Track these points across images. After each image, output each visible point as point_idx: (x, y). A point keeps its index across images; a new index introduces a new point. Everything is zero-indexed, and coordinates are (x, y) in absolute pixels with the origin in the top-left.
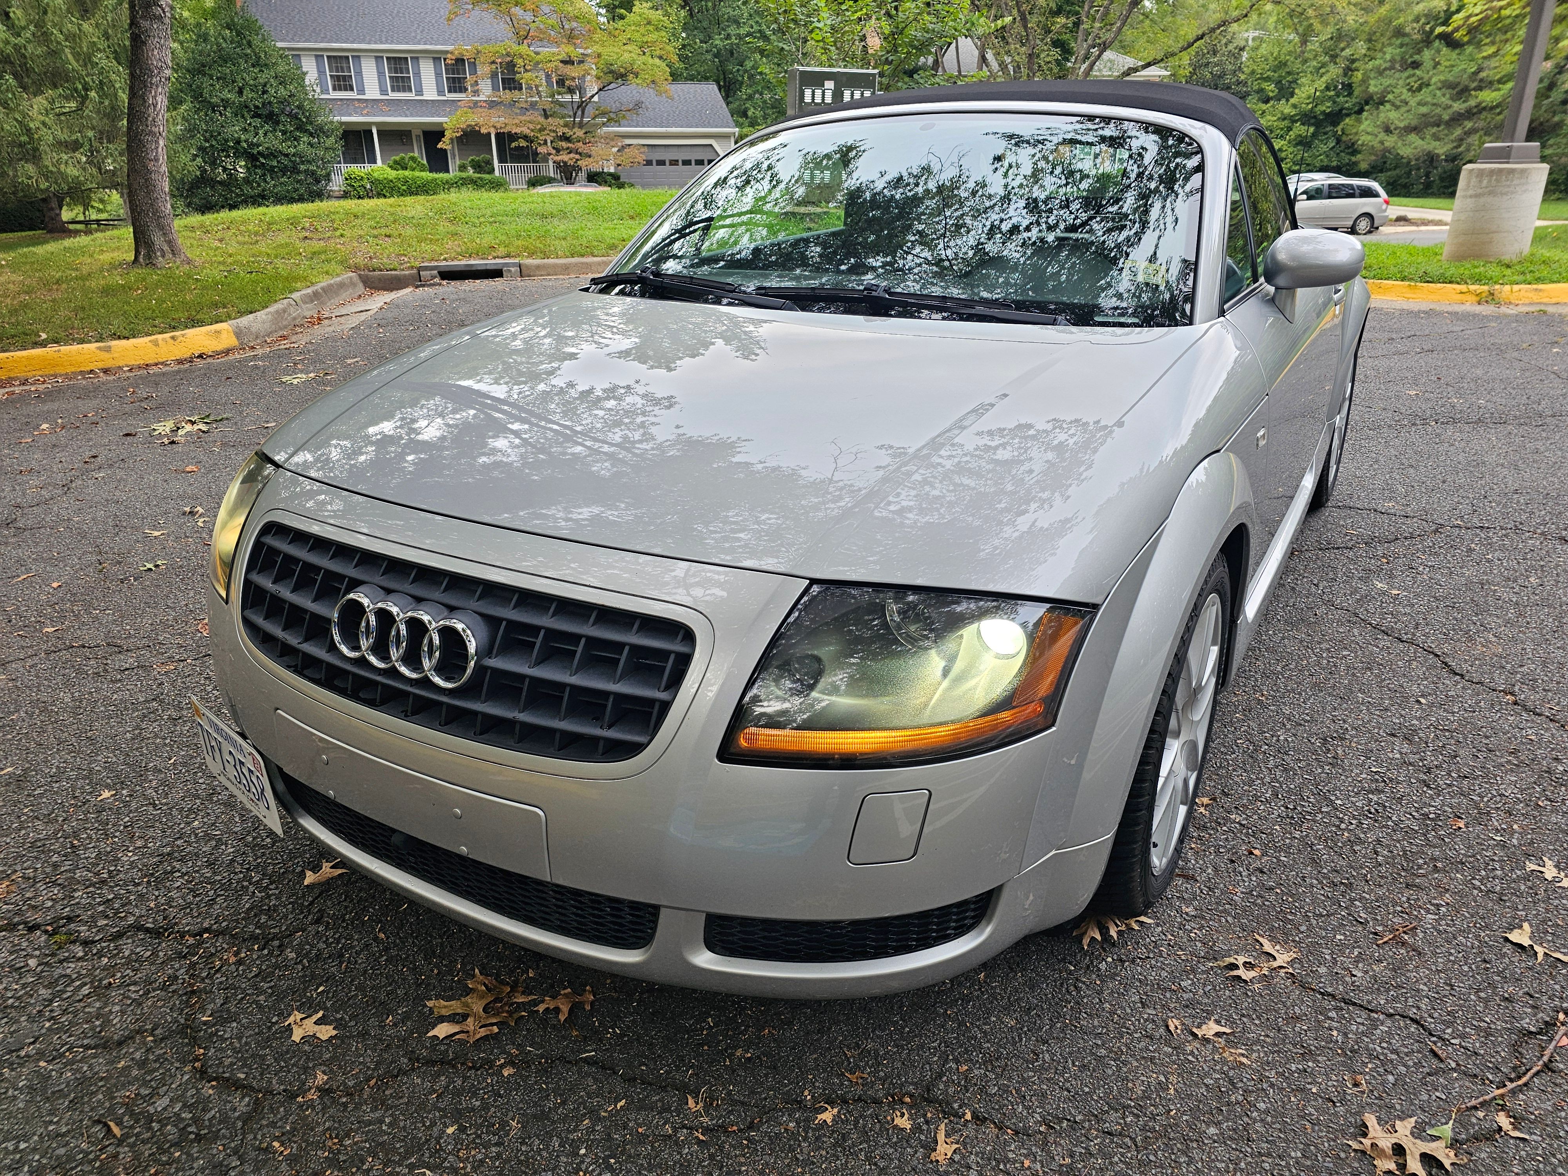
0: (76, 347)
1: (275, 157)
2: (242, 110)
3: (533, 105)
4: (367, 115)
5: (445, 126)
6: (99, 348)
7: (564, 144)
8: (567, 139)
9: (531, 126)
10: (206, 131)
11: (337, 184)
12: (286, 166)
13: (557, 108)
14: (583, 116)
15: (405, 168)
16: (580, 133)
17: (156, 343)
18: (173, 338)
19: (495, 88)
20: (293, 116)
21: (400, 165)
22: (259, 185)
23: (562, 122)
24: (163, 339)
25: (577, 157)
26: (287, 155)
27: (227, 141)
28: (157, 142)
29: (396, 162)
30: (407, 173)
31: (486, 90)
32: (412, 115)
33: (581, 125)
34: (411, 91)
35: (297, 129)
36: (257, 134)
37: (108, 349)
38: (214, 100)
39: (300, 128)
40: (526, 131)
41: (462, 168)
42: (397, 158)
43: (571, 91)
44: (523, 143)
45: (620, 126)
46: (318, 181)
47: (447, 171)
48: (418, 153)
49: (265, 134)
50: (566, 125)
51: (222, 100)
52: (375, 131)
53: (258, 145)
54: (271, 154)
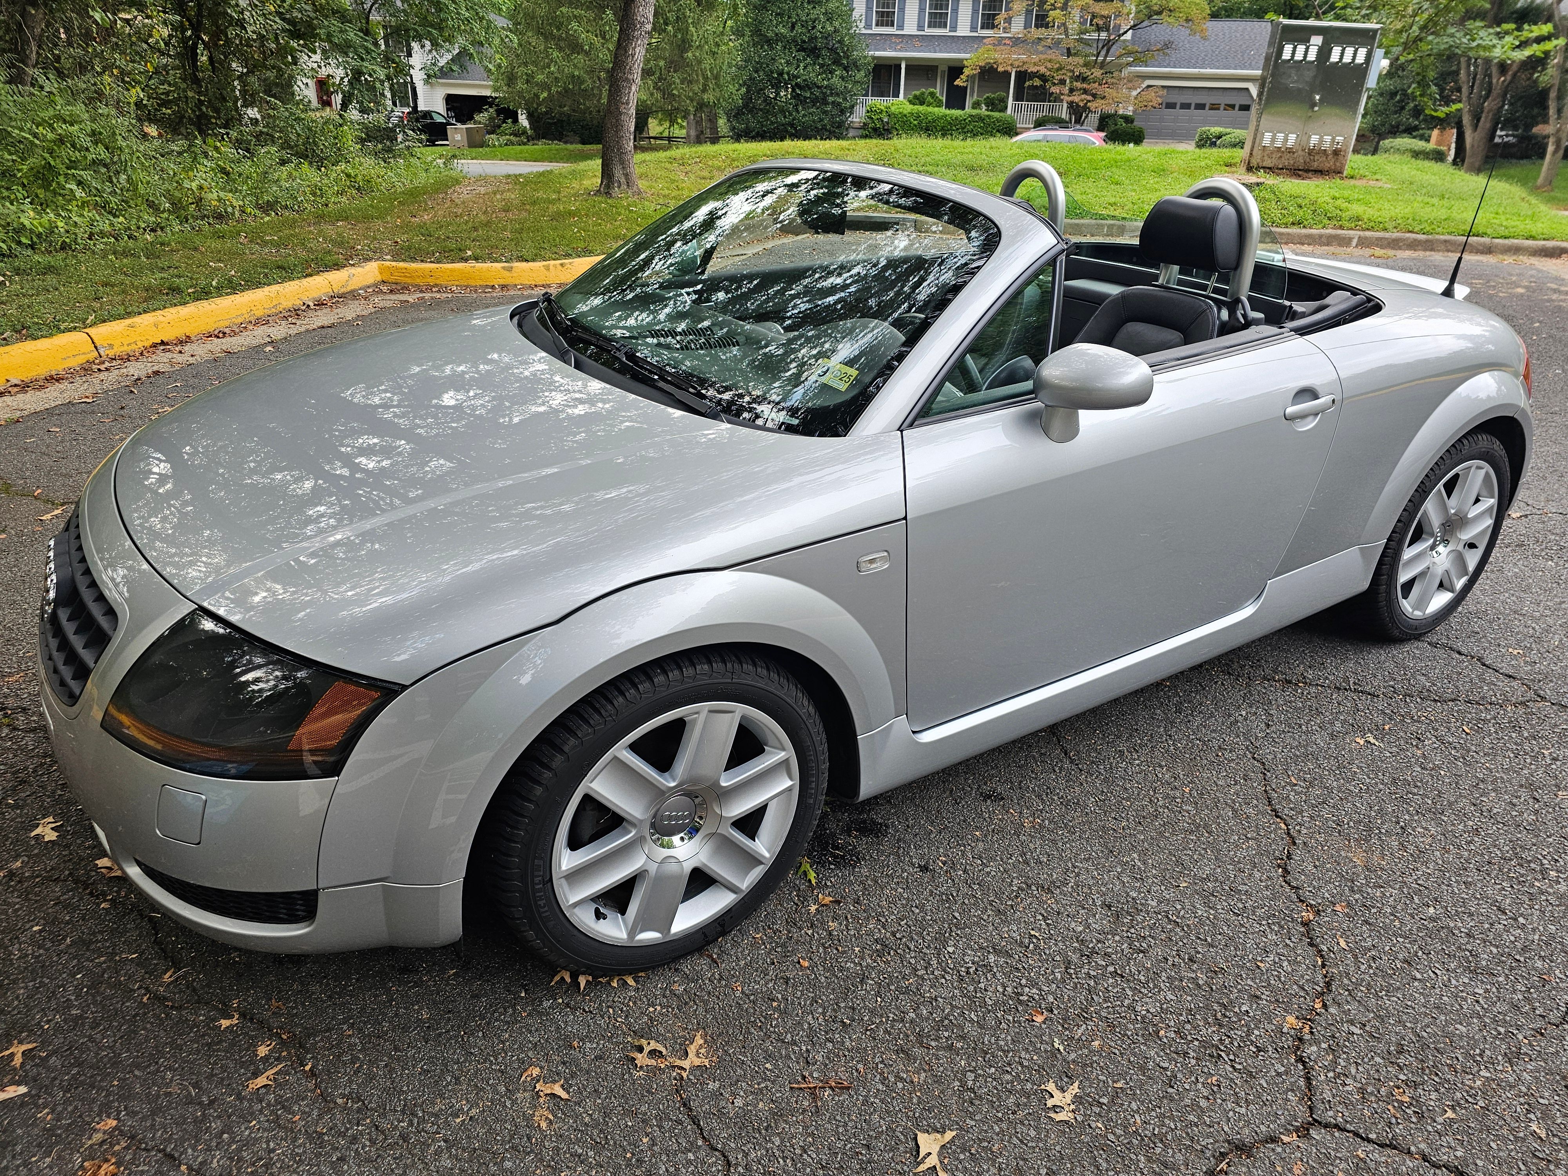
0: (489, 265)
1: (810, 89)
2: (790, 43)
3: (1058, 42)
4: (900, 50)
5: (965, 62)
6: (503, 268)
7: (1078, 85)
8: (1084, 79)
9: (1049, 65)
10: (758, 63)
11: (858, 117)
12: (817, 97)
13: (1080, 47)
14: (1106, 56)
15: (922, 103)
16: (1097, 73)
17: (547, 268)
18: (562, 265)
19: (1027, 26)
20: (833, 50)
21: (919, 100)
22: (791, 114)
23: (1081, 61)
24: (555, 266)
25: (1090, 98)
26: (818, 87)
27: (772, 72)
28: (630, 88)
29: (916, 97)
30: (921, 108)
31: (1018, 26)
32: (940, 52)
33: (1102, 65)
34: (945, 26)
35: (834, 63)
36: (798, 66)
37: (510, 269)
38: (770, 34)
39: (837, 62)
40: (1043, 70)
41: (976, 105)
42: (918, 93)
43: (1099, 29)
44: (1037, 82)
45: (1146, 66)
46: (842, 112)
47: (963, 109)
48: (940, 90)
49: (805, 67)
50: (1086, 65)
51: (777, 35)
52: (903, 66)
53: (797, 77)
54: (807, 86)
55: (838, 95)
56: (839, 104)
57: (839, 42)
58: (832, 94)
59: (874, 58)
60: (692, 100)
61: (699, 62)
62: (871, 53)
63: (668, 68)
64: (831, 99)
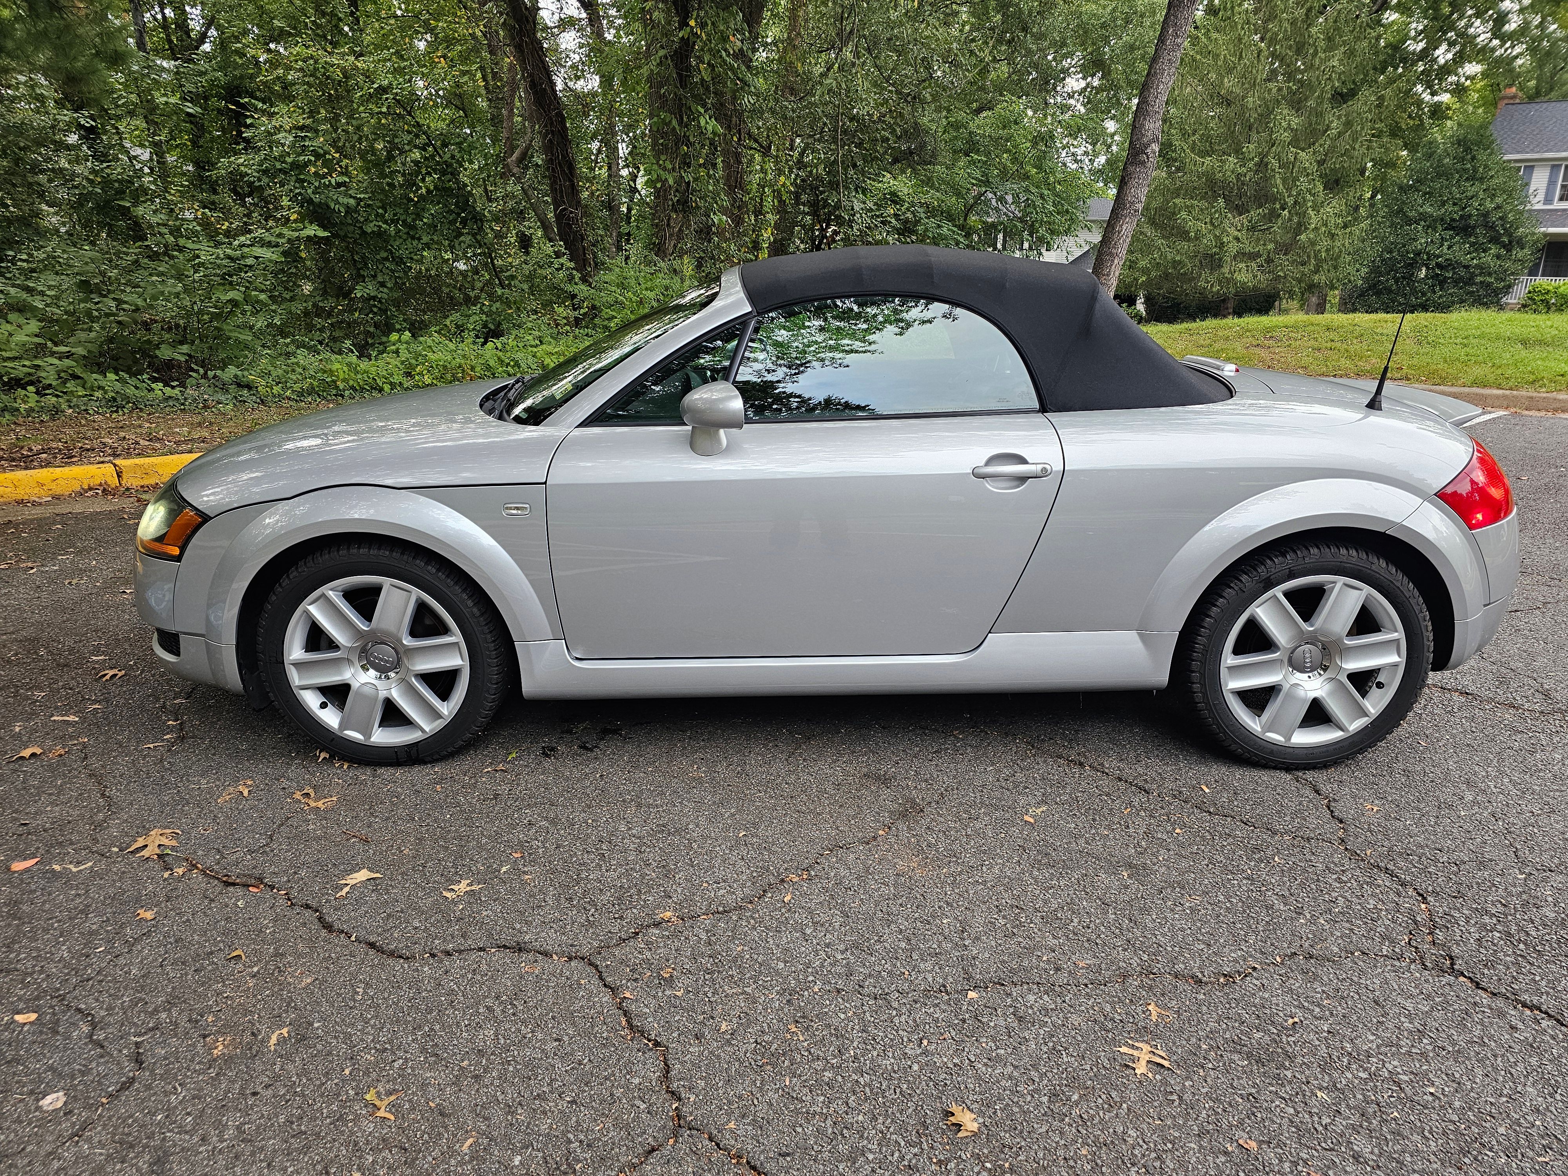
2: (1436, 222)
10: (1392, 243)
20: (1491, 228)
27: (1408, 253)
35: (1490, 241)
36: (1442, 245)
38: (1413, 214)
39: (1494, 240)
49: (1451, 246)
51: (1421, 214)
53: (1438, 257)
54: (1449, 265)
55: (1490, 274)
56: (1489, 285)
57: (1501, 218)
58: (1480, 274)
59: (1546, 235)
60: (1300, 281)
61: (1313, 243)
62: (1542, 230)
63: (1277, 251)
64: (1478, 279)
